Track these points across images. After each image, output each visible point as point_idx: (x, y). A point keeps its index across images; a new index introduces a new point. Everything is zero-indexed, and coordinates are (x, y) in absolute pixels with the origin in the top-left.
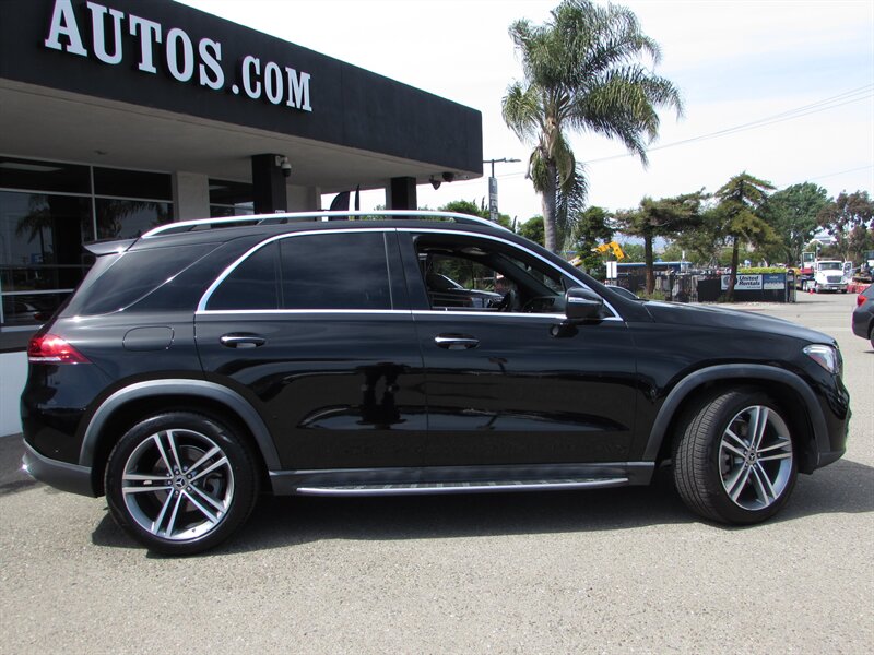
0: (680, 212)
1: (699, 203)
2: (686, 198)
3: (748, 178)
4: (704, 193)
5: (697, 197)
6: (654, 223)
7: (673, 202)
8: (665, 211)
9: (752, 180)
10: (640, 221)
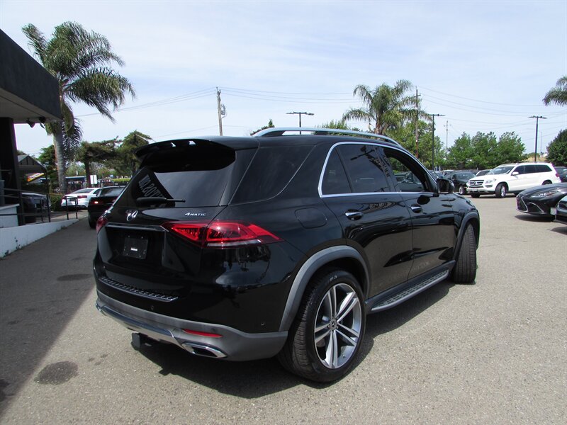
0: (105, 148)
1: (114, 145)
2: (108, 142)
3: (138, 133)
4: (118, 139)
5: (113, 142)
6: (91, 155)
7: (101, 144)
8: (97, 149)
9: (141, 134)
10: (83, 153)
